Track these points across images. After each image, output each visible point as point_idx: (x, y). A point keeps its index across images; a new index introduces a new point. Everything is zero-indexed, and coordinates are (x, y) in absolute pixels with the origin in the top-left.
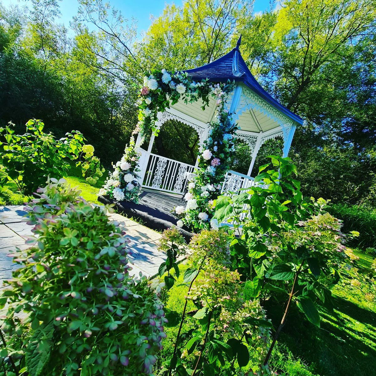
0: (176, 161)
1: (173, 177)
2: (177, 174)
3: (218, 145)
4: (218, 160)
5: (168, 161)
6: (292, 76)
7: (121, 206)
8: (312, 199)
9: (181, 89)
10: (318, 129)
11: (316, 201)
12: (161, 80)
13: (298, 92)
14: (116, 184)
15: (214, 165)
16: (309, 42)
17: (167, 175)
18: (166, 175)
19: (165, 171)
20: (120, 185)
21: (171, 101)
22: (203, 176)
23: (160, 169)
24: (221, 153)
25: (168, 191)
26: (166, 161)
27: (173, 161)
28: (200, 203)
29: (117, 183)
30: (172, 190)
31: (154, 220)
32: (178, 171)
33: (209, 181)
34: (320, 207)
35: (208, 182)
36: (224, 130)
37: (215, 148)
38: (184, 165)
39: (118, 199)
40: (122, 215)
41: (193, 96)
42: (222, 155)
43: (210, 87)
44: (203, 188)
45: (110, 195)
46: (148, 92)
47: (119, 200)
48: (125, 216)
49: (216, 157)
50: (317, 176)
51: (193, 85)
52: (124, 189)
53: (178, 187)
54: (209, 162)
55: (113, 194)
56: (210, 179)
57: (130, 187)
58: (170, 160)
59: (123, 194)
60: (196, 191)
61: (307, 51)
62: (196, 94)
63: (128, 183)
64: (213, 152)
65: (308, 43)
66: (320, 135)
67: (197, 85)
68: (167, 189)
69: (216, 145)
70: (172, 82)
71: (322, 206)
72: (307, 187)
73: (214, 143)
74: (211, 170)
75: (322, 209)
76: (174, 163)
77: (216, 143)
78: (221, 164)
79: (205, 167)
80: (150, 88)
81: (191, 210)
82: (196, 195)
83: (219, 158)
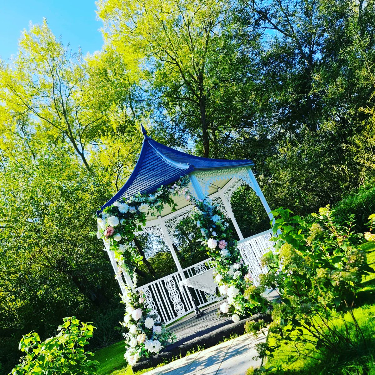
0: (157, 281)
1: (166, 300)
2: (168, 294)
3: (214, 230)
4: (224, 241)
5: (149, 287)
6: (182, 99)
7: (166, 353)
8: (314, 215)
9: (143, 208)
10: (255, 132)
11: (318, 213)
12: (119, 212)
13: (203, 111)
14: (143, 339)
15: (224, 247)
16: (175, 60)
17: (160, 303)
18: (158, 304)
19: (154, 300)
20: (146, 337)
21: (141, 224)
22: (222, 263)
23: (148, 302)
24: (221, 234)
25: (172, 321)
26: (148, 289)
27: (154, 283)
28: (238, 286)
29: (142, 337)
30: (176, 316)
31: (210, 336)
32: (166, 291)
33: (231, 262)
34: (326, 217)
35: (231, 264)
36: (209, 216)
37: (214, 234)
38: (168, 279)
39: (156, 350)
40: (175, 359)
41: (158, 207)
42: (224, 235)
43: (169, 191)
44: (230, 272)
45: (144, 355)
46: (113, 231)
47: (158, 351)
48: (179, 358)
49: (220, 240)
50: (299, 184)
51: (152, 198)
52: (155, 337)
53: (179, 308)
54: (218, 248)
55: (147, 351)
56: (230, 260)
57: (158, 330)
58: (150, 284)
59: (158, 341)
60: (227, 280)
61: (180, 70)
62: (159, 204)
63: (152, 328)
64: (215, 238)
65: (175, 62)
66: (263, 136)
67: (156, 196)
68: (170, 319)
69: (213, 231)
70: (130, 207)
71: (327, 215)
72: (300, 203)
73: (209, 231)
74: (224, 253)
75: (330, 218)
76: (156, 284)
77: (211, 230)
78: (228, 243)
79: (218, 255)
80: (113, 226)
81: (235, 298)
82: (229, 282)
83: (223, 239)
